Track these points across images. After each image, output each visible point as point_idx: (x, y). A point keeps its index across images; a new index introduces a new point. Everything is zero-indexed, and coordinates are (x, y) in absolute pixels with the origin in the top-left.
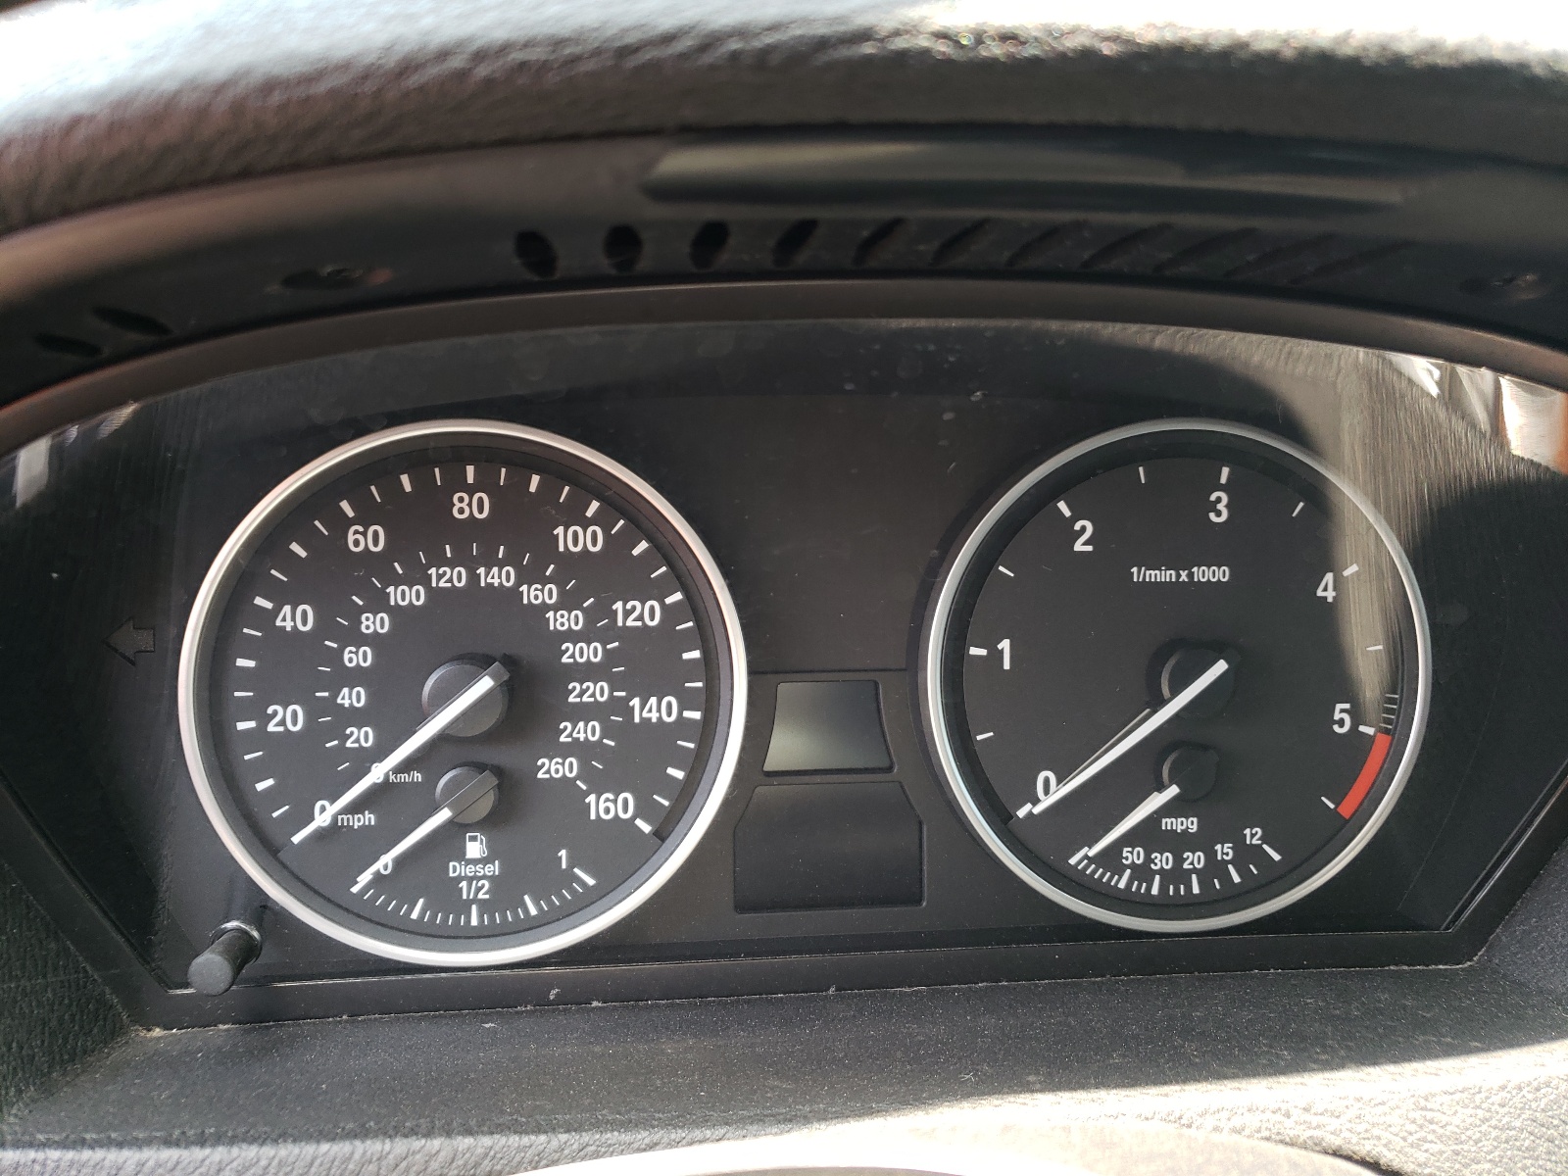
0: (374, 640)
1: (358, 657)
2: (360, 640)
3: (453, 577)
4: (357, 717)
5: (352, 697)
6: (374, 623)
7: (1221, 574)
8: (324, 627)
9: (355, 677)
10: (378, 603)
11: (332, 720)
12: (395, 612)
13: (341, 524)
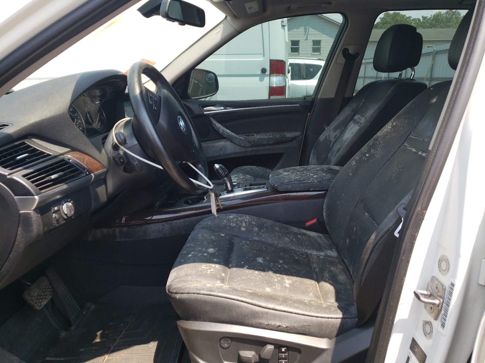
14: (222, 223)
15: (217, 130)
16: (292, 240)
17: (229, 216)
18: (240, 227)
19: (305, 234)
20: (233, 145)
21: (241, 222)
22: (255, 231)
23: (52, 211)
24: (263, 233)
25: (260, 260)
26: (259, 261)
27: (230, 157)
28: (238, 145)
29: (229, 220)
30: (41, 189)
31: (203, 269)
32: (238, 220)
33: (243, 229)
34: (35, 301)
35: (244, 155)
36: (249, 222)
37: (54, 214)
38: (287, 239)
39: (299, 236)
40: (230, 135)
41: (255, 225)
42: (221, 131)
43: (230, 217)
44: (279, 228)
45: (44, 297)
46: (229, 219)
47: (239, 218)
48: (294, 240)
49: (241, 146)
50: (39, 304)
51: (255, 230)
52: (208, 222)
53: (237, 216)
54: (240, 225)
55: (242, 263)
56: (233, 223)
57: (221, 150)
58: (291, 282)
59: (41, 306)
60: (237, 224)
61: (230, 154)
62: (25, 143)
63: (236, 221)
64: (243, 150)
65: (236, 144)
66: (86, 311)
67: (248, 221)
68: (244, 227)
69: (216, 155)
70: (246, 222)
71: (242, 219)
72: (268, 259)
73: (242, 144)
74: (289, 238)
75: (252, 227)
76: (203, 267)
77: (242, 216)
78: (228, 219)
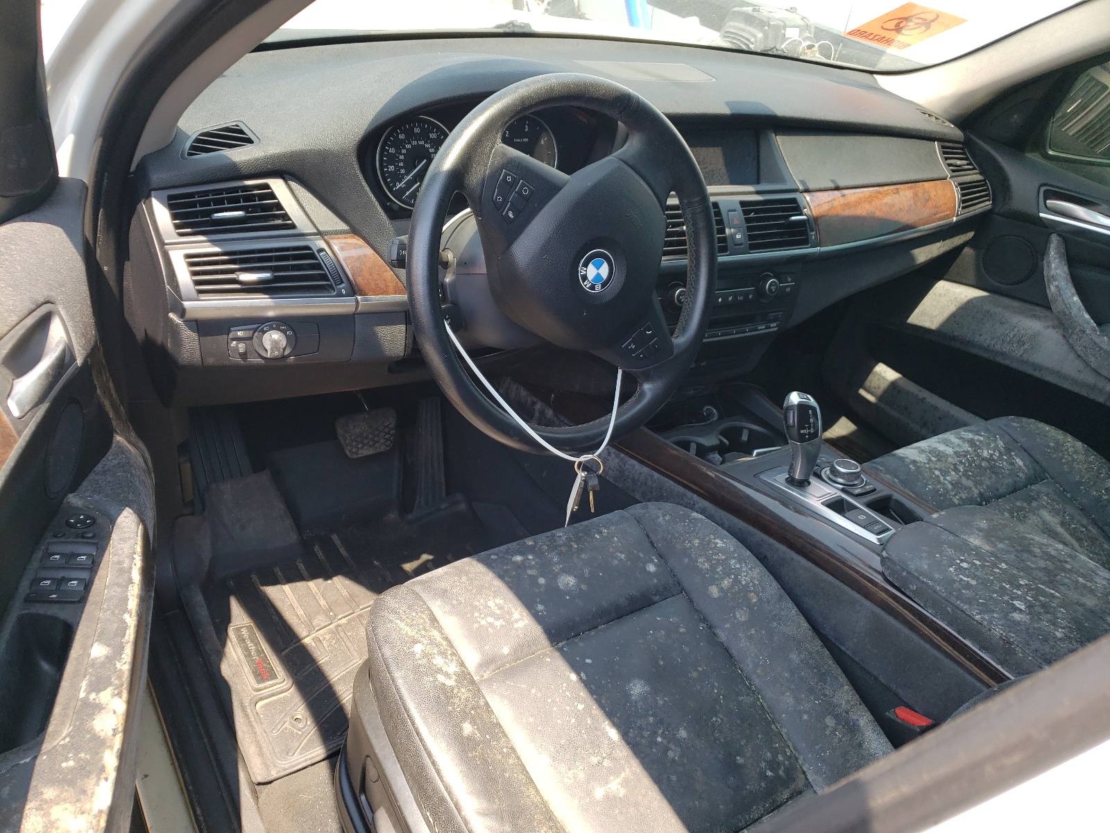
0: (404, 154)
1: (402, 157)
2: (401, 154)
3: (415, 143)
4: (402, 168)
5: (401, 164)
6: (404, 151)
7: (526, 140)
8: (396, 152)
9: (402, 161)
10: (404, 148)
11: (398, 168)
12: (407, 149)
13: (398, 134)
14: (684, 541)
15: (1046, 279)
16: (800, 713)
17: (718, 537)
18: (712, 581)
19: (853, 729)
20: (1066, 348)
21: (727, 574)
22: (735, 617)
23: (231, 336)
24: (750, 638)
25: (637, 689)
26: (631, 689)
27: (1037, 374)
28: (1079, 356)
29: (706, 546)
30: (200, 292)
31: (487, 607)
32: (724, 563)
33: (714, 591)
34: (347, 442)
35: (1084, 393)
36: (747, 585)
37: (235, 342)
38: (791, 701)
39: (830, 722)
40: (1070, 313)
41: (750, 607)
42: (1053, 288)
43: (717, 541)
44: (802, 661)
45: (371, 443)
46: (708, 544)
47: (734, 558)
48: (805, 717)
49: (1087, 365)
50: (354, 450)
51: (738, 616)
52: (664, 516)
53: (735, 550)
54: (717, 576)
55: (588, 661)
56: (709, 559)
57: (1021, 343)
58: (621, 795)
59: (356, 453)
60: (713, 568)
61: (1040, 368)
62: (267, 186)
63: (718, 560)
64: (1089, 378)
65: (1076, 352)
66: (447, 505)
67: (744, 583)
68: (722, 588)
69: (998, 347)
70: (737, 581)
71: (738, 566)
72: (661, 702)
73: (1093, 359)
74: (798, 700)
75: (738, 603)
76: (491, 604)
77: (745, 562)
78: (709, 542)
